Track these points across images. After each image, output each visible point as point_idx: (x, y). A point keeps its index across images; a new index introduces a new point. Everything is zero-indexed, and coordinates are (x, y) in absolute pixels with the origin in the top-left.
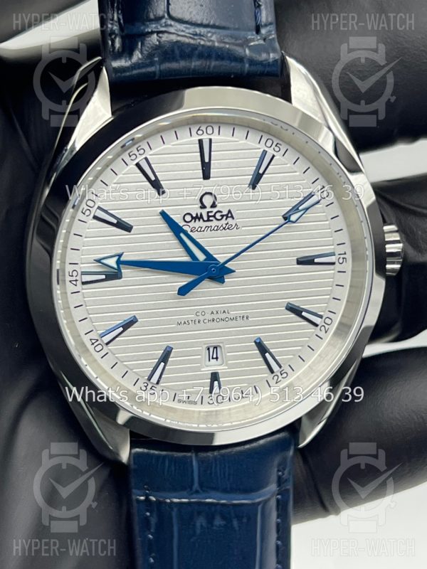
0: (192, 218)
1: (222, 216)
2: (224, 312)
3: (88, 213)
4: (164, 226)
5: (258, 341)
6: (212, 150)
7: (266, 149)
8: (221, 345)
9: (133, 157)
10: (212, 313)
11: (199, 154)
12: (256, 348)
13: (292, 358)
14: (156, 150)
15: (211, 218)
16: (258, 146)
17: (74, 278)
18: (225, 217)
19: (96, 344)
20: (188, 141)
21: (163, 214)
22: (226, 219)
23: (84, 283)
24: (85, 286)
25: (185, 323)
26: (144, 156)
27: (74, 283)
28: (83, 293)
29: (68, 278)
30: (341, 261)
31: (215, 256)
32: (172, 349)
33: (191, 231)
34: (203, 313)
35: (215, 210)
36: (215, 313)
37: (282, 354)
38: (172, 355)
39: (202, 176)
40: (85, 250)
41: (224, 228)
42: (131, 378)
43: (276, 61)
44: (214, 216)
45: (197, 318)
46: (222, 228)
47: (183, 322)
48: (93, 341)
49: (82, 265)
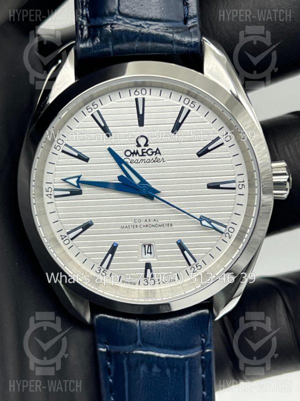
0: (131, 153)
1: (153, 152)
2: (155, 220)
3: (58, 148)
4: (111, 159)
5: (179, 242)
6: (145, 105)
7: (184, 105)
8: (153, 243)
9: (90, 110)
10: (146, 221)
11: (136, 108)
12: (178, 247)
13: (205, 255)
14: (106, 105)
15: (144, 154)
16: (179, 103)
17: (49, 193)
18: (154, 153)
19: (64, 239)
20: (128, 99)
21: (110, 150)
22: (155, 155)
23: (56, 197)
24: (57, 199)
25: (126, 227)
26: (97, 109)
27: (50, 196)
28: (56, 203)
29: (45, 193)
30: (240, 187)
31: (147, 180)
32: (118, 245)
33: (131, 162)
34: (140, 221)
35: (147, 148)
36: (148, 220)
37: (196, 252)
38: (117, 249)
39: (138, 124)
40: (57, 173)
41: (154, 161)
42: (89, 263)
43: (196, 44)
44: (147, 152)
45: (135, 224)
46: (152, 161)
47: (125, 227)
48: (63, 237)
49: (55, 184)
